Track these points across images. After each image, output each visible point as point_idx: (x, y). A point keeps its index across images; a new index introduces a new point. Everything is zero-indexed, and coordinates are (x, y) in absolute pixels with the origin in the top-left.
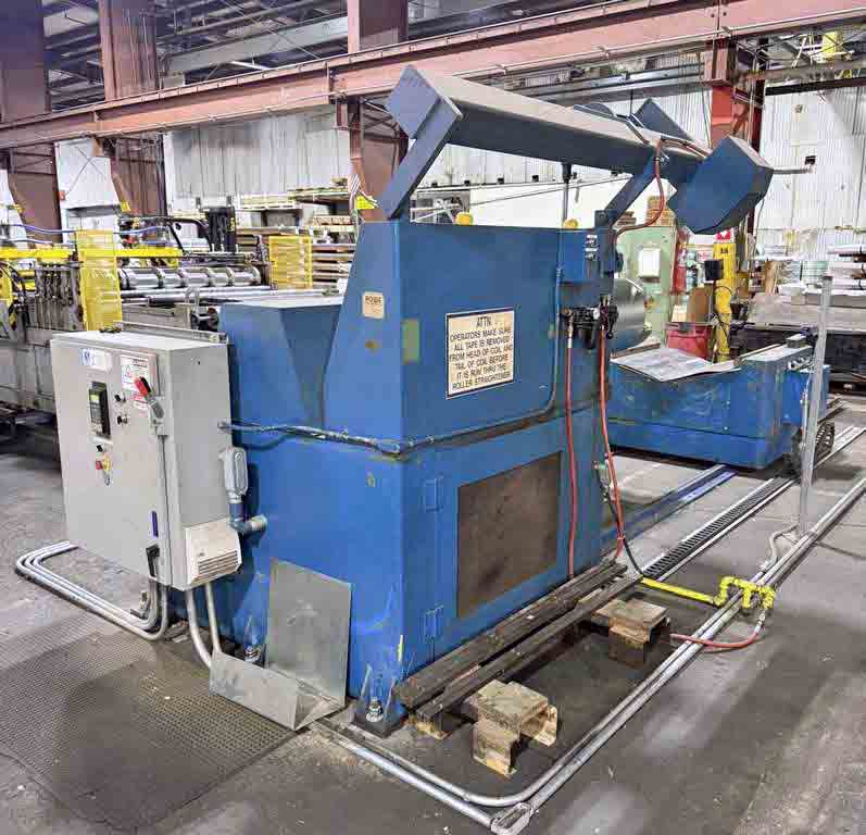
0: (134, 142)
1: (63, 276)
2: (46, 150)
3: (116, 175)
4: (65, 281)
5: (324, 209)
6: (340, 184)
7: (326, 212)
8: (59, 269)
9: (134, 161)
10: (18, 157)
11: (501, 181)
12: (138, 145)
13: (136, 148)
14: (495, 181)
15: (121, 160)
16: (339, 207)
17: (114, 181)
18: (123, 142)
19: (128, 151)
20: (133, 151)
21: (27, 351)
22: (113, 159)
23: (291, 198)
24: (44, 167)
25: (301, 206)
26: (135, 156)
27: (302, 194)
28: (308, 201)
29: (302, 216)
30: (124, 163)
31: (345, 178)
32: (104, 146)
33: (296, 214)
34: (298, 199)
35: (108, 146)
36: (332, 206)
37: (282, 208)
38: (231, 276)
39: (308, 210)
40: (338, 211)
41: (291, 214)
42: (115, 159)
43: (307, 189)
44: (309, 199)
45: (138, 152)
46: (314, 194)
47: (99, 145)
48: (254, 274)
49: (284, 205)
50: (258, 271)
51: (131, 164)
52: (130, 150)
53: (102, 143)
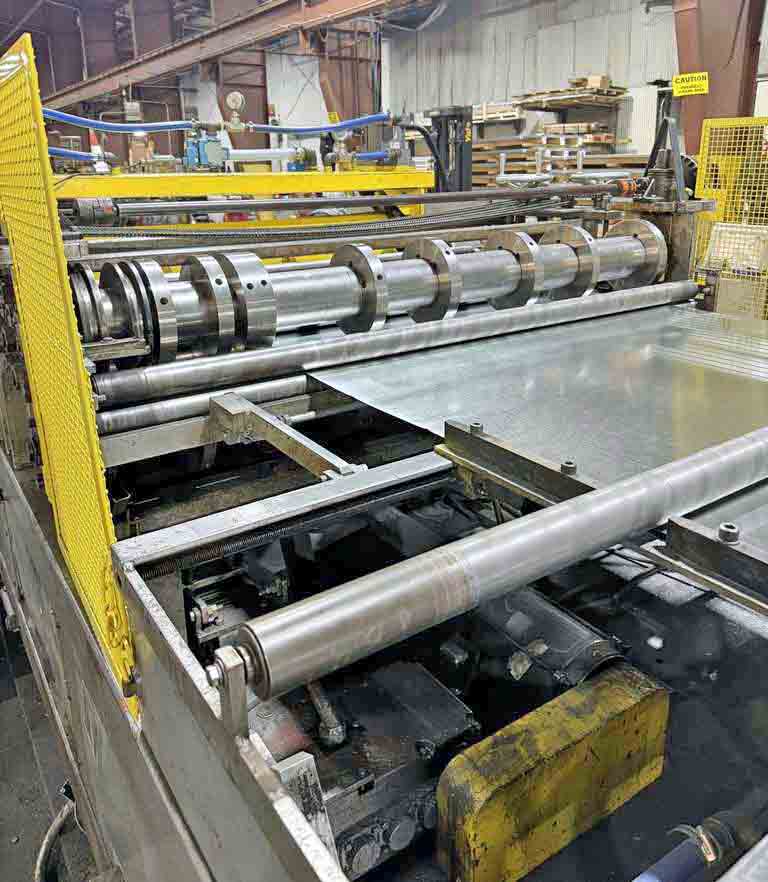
0: (348, 35)
2: (255, 58)
3: (325, 78)
5: (551, 117)
6: (577, 84)
9: (345, 59)
10: (227, 68)
12: (353, 38)
13: (349, 43)
15: (331, 58)
16: (571, 112)
17: (322, 85)
18: (335, 34)
19: (340, 48)
20: (345, 47)
23: (515, 106)
24: (255, 78)
25: (526, 114)
26: (346, 53)
27: (530, 100)
28: (536, 108)
29: (525, 126)
30: (335, 62)
31: (585, 77)
32: (312, 41)
33: (518, 125)
34: (524, 107)
35: (316, 41)
36: (563, 112)
37: (502, 119)
38: (587, 250)
39: (533, 119)
40: (568, 119)
41: (512, 126)
42: (323, 57)
43: (538, 94)
44: (538, 105)
45: (351, 47)
46: (545, 99)
47: (306, 39)
48: (645, 242)
49: (505, 114)
50: (657, 232)
51: (343, 63)
52: (343, 43)
53: (309, 36)
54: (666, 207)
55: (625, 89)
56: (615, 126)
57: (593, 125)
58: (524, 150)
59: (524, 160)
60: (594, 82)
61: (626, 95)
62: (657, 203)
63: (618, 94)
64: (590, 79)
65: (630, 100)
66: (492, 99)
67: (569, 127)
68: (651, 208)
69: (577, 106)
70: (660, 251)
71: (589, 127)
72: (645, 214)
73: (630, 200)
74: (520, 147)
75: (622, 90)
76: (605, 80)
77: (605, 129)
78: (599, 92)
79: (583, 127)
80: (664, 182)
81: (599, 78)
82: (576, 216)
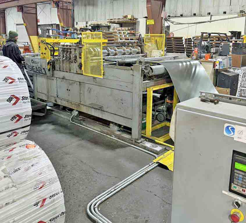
0: (65, 3)
1: (72, 50)
2: (34, 6)
3: (59, 14)
4: (73, 53)
5: (118, 25)
6: (125, 17)
7: (119, 26)
8: (71, 48)
9: (65, 9)
10: (26, 8)
11: (182, 15)
12: (66, 4)
13: (65, 5)
14: (180, 16)
15: (61, 8)
16: (123, 24)
17: (58, 15)
18: (61, 2)
19: (63, 6)
20: (64, 6)
21: (53, 80)
22: (58, 8)
23: (108, 22)
24: (33, 11)
25: (111, 24)
26: (65, 7)
27: (112, 21)
28: (114, 23)
29: (111, 28)
30: (61, 10)
31: (127, 15)
32: (56, 4)
33: (109, 27)
34: (110, 22)
35: (57, 4)
36: (121, 24)
37: (104, 25)
38: (131, 50)
39: (113, 26)
40: (123, 26)
41: (107, 27)
42: (59, 8)
43: (114, 19)
44: (114, 22)
45: (66, 6)
46: (116, 21)
47: (54, 4)
48: (138, 49)
49: (105, 24)
50: (140, 48)
51: (64, 10)
52: (64, 5)
53: (55, 3)
54: (141, 45)
55: (137, 19)
56: (135, 29)
57: (129, 28)
58: (113, 35)
59: (113, 37)
60: (129, 17)
61: (138, 20)
62: (139, 44)
63: (136, 20)
64: (128, 16)
65: (139, 22)
66: (101, 20)
67: (123, 28)
68: (139, 45)
69: (125, 23)
70: (140, 51)
71: (128, 29)
72: (138, 46)
73: (136, 44)
74: (112, 34)
75: (136, 19)
76: (132, 16)
77: (133, 29)
78: (131, 19)
79: (127, 28)
80: (140, 42)
81: (131, 16)
82: (129, 46)
